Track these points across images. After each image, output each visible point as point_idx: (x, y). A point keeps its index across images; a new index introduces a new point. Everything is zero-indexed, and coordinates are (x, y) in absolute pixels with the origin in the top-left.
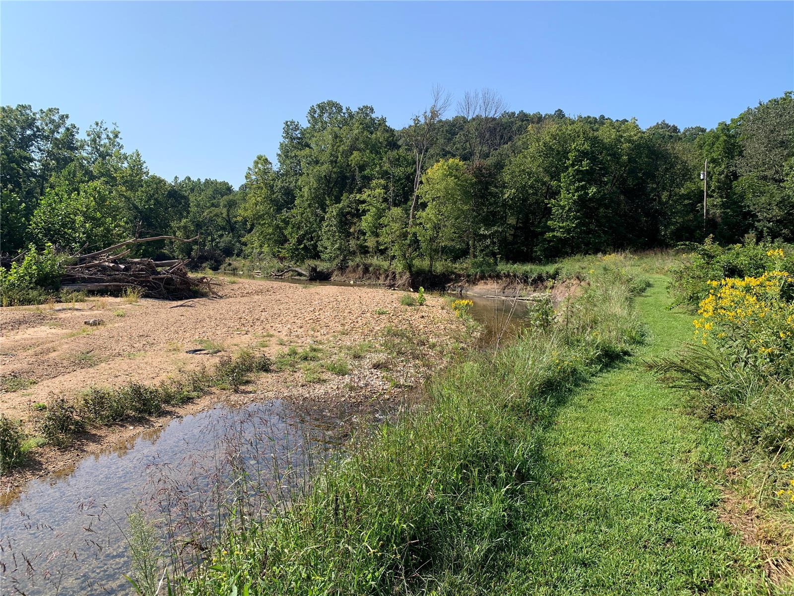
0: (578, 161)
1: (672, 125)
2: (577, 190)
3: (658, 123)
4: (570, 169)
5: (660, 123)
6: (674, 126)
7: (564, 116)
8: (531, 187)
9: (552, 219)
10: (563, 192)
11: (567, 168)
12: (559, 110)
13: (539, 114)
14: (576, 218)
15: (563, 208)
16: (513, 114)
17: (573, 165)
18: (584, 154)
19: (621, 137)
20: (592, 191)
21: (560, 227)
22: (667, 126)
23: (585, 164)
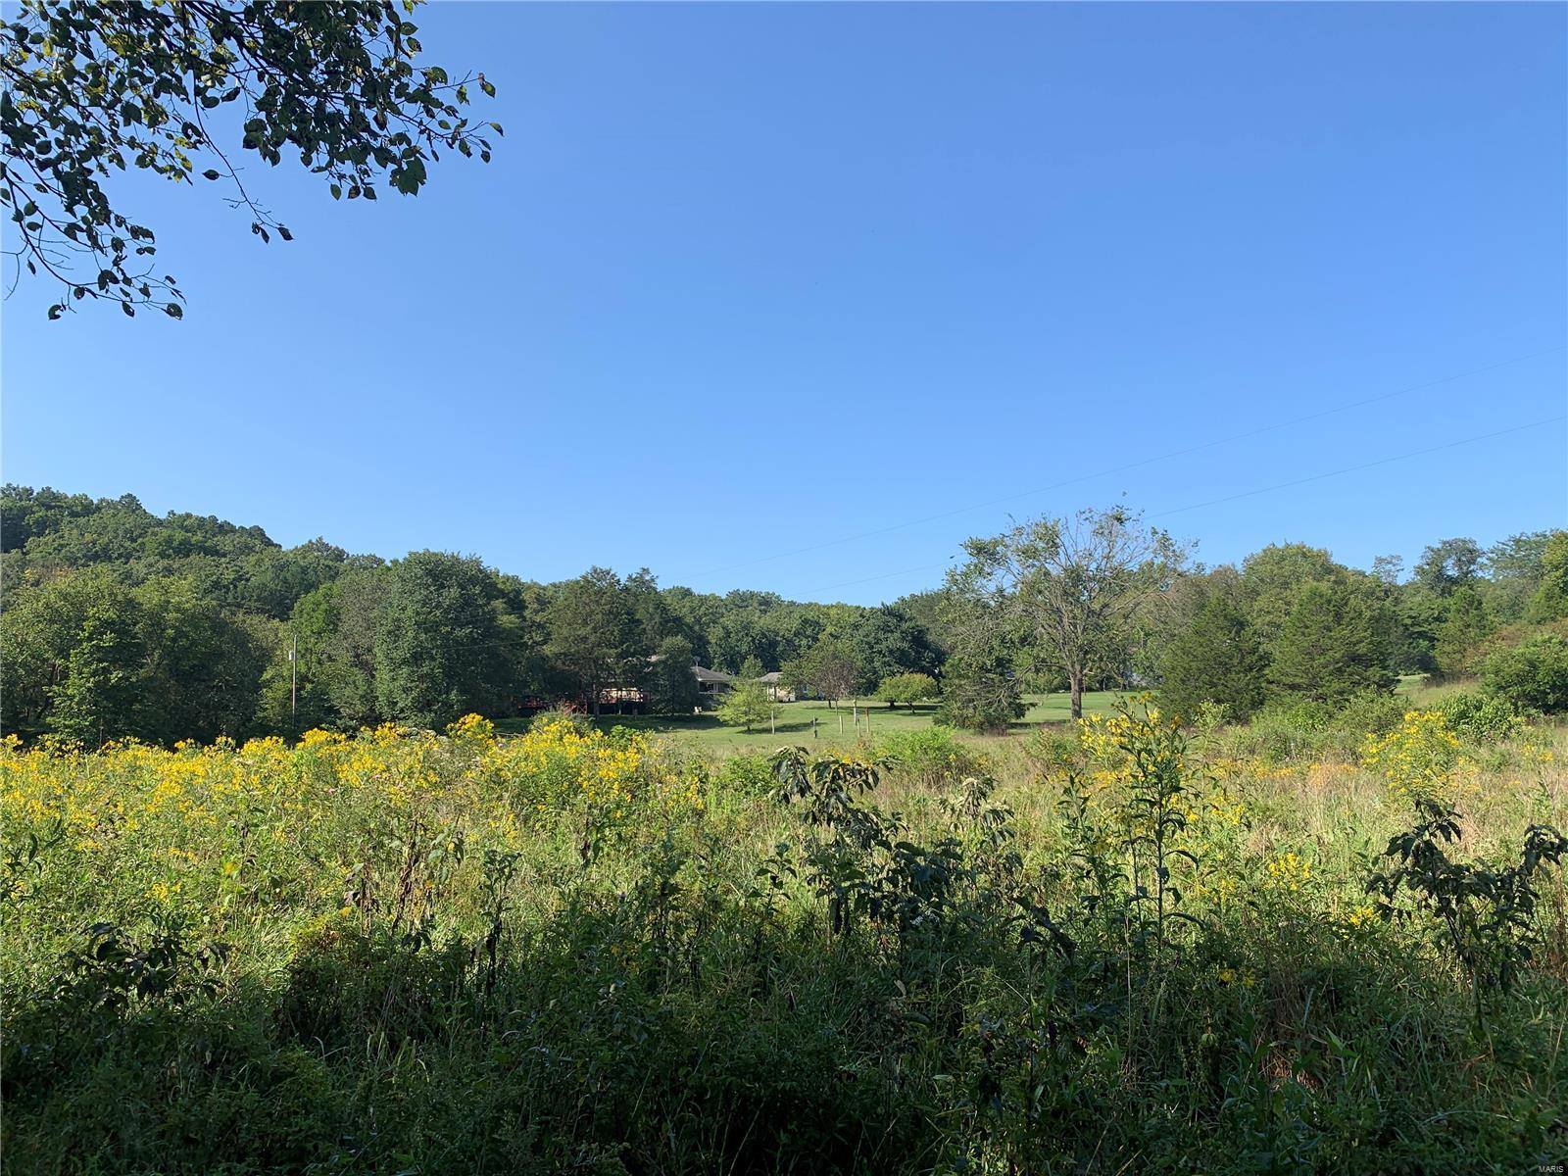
0: (97, 632)
1: (334, 546)
2: (93, 674)
3: (310, 542)
4: (85, 644)
5: (314, 541)
6: (337, 549)
7: (139, 507)
8: (24, 665)
9: (53, 715)
10: (73, 676)
11: (81, 642)
12: (130, 495)
13: (87, 498)
14: (89, 713)
15: (71, 698)
16: (29, 491)
17: (90, 639)
18: (108, 625)
19: (169, 602)
20: (115, 677)
21: (66, 727)
22: (327, 547)
23: (108, 639)
